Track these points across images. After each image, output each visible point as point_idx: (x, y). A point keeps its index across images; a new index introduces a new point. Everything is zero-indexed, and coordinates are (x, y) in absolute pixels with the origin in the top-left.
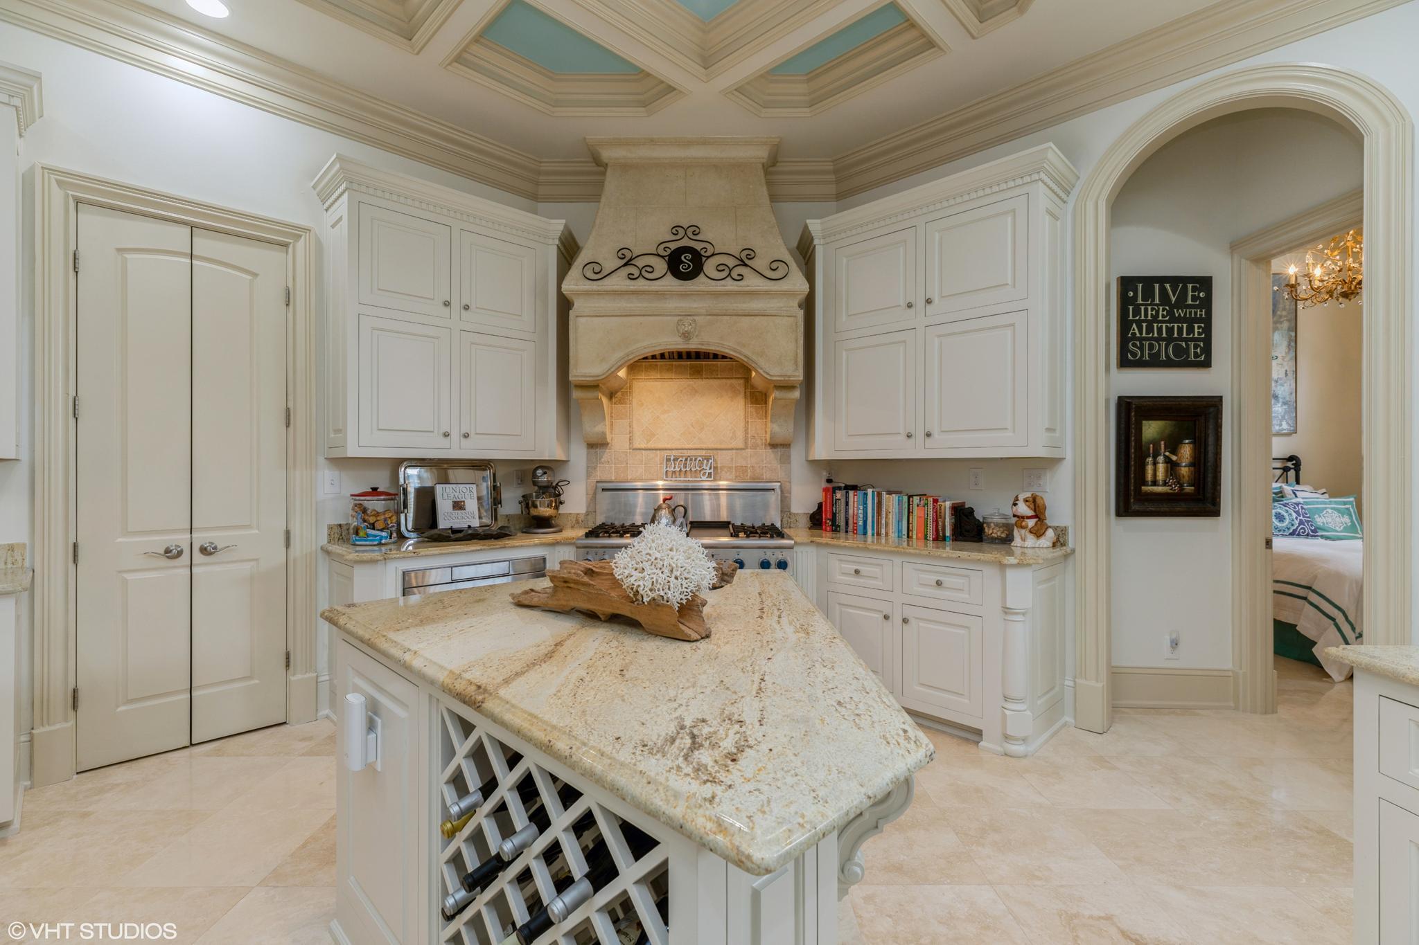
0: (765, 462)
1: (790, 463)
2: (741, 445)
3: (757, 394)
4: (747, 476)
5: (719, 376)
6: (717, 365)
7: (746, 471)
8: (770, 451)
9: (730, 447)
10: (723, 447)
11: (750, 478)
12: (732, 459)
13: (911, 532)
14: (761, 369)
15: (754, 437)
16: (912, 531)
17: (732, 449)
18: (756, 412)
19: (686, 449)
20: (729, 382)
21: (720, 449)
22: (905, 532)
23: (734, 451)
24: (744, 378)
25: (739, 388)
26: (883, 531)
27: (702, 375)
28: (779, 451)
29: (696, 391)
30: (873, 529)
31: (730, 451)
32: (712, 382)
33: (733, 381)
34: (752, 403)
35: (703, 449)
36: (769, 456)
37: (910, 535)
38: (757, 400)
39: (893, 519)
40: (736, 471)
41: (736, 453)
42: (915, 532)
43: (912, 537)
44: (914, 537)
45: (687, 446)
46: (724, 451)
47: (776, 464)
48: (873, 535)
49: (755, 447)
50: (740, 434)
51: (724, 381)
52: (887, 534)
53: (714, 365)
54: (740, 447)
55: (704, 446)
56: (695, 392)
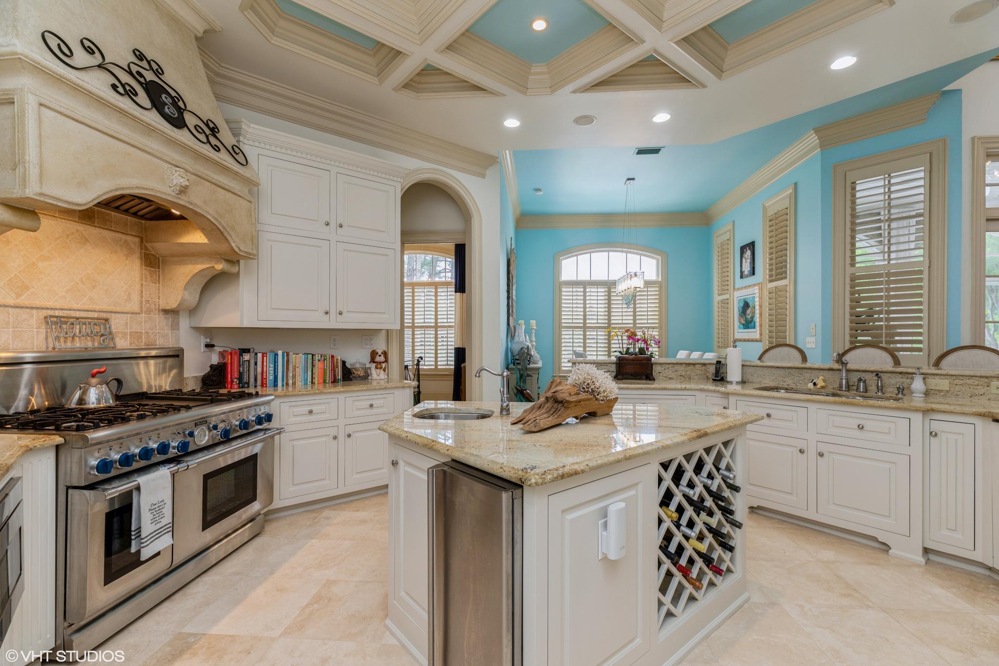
0: (158, 328)
1: (178, 329)
2: (136, 309)
3: (151, 256)
4: (142, 342)
5: (113, 228)
6: (111, 214)
7: (141, 337)
8: (162, 316)
9: (126, 309)
10: (118, 309)
11: (145, 344)
12: (127, 323)
13: (314, 380)
14: (234, 242)
15: (148, 301)
16: (315, 378)
17: (127, 313)
18: (150, 275)
19: (74, 310)
20: (124, 237)
21: (115, 312)
22: (309, 379)
23: (129, 315)
24: (140, 237)
25: (133, 246)
26: (290, 382)
27: (93, 222)
28: (170, 317)
29: (87, 240)
30: (283, 381)
31: (124, 315)
32: (106, 233)
33: (129, 238)
34: (146, 266)
35: (95, 311)
36: (161, 322)
37: (314, 381)
38: (151, 263)
39: (300, 372)
40: (130, 338)
41: (130, 317)
42: (316, 379)
43: (314, 383)
44: (316, 382)
45: (76, 306)
46: (118, 315)
47: (168, 331)
48: (283, 385)
49: (149, 311)
50: (135, 297)
51: (120, 235)
52: (294, 384)
53: (108, 214)
54: (136, 312)
55: (97, 308)
56: (85, 240)
